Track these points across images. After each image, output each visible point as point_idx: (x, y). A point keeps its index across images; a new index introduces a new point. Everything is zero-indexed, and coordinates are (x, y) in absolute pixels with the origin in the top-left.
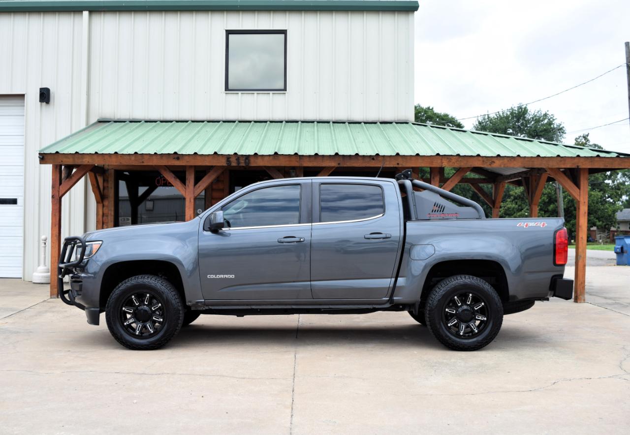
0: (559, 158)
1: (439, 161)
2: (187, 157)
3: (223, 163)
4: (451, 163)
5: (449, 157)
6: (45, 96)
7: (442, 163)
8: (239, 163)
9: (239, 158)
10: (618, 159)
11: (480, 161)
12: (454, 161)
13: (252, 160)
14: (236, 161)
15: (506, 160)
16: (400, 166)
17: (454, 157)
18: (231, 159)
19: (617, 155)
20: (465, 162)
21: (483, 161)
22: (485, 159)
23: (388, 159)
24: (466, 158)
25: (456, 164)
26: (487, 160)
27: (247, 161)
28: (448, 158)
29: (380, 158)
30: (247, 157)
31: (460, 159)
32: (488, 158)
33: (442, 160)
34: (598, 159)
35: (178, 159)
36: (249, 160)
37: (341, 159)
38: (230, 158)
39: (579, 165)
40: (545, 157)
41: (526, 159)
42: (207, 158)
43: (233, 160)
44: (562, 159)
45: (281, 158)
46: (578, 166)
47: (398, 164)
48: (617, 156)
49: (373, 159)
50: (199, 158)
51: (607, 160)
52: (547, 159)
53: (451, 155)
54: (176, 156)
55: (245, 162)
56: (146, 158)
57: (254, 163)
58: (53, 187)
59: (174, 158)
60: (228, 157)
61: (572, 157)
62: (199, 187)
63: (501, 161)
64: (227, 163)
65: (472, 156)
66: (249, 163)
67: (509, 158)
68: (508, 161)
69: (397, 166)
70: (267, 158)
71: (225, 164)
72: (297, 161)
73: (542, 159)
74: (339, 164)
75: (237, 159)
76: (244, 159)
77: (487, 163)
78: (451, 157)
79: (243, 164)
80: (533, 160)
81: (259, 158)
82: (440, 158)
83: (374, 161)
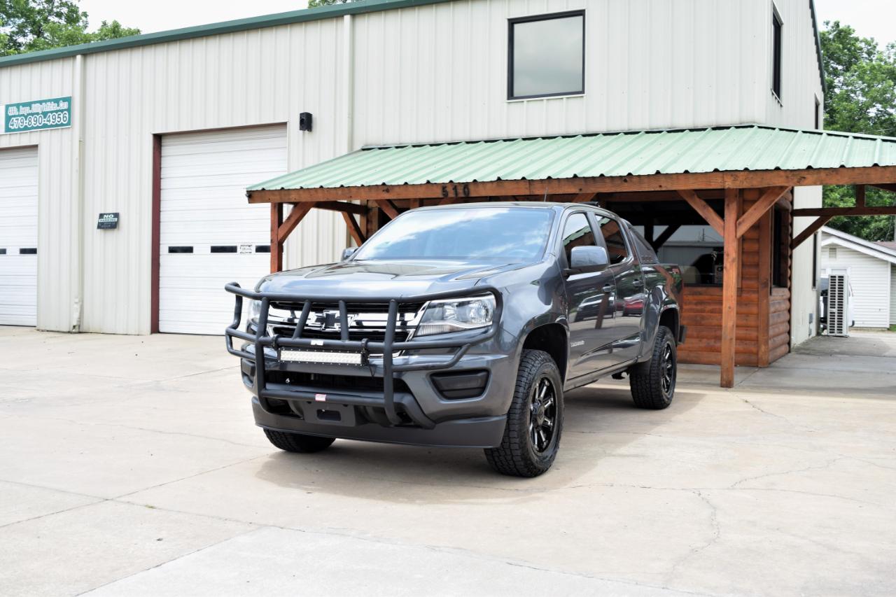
1: (720, 180)
2: (397, 189)
3: (438, 194)
4: (737, 182)
5: (733, 173)
6: (306, 122)
7: (724, 182)
8: (456, 194)
9: (455, 186)
11: (781, 177)
12: (741, 178)
13: (472, 188)
14: (453, 191)
15: (823, 174)
16: (664, 189)
17: (742, 173)
18: (447, 189)
20: (759, 180)
21: (787, 177)
22: (791, 174)
23: (646, 180)
24: (759, 173)
25: (745, 183)
26: (793, 175)
27: (466, 190)
28: (732, 175)
29: (634, 180)
30: (466, 185)
31: (751, 175)
32: (795, 173)
33: (723, 177)
35: (387, 191)
36: (468, 189)
37: (583, 182)
38: (446, 187)
40: (887, 166)
41: (856, 171)
42: (422, 189)
43: (450, 189)
45: (506, 184)
47: (660, 186)
49: (625, 181)
50: (412, 189)
52: (892, 169)
53: (736, 171)
54: (387, 188)
55: (464, 192)
56: (355, 190)
57: (475, 193)
58: (272, 230)
59: (384, 191)
60: (444, 186)
63: (815, 176)
64: (444, 195)
65: (767, 170)
66: (468, 192)
67: (827, 171)
68: (827, 175)
69: (659, 189)
70: (490, 185)
71: (441, 196)
72: (527, 188)
73: (883, 169)
74: (581, 190)
75: (453, 189)
76: (462, 188)
77: (792, 179)
78: (737, 173)
79: (461, 194)
80: (867, 171)
81: (481, 186)
82: (721, 175)
83: (626, 184)
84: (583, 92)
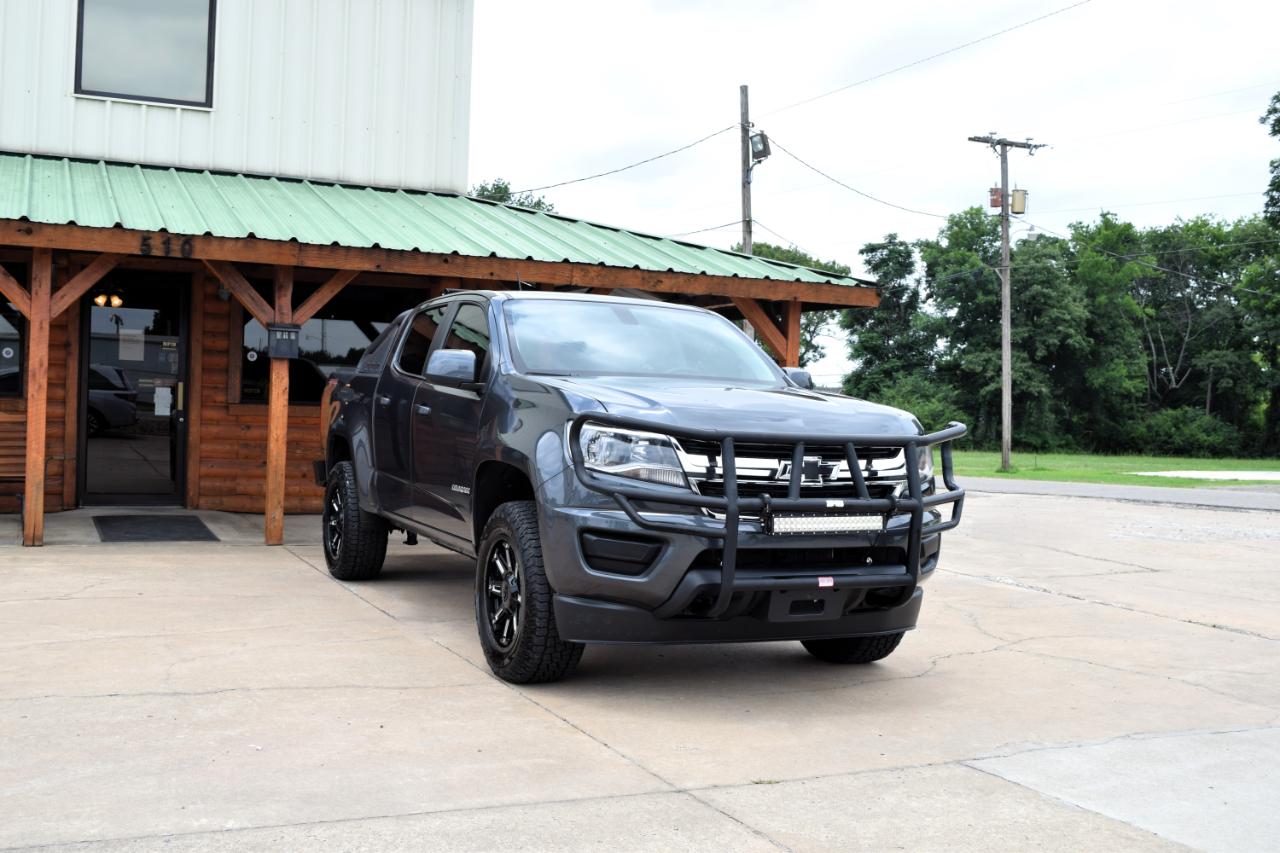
0: (767, 282)
1: (567, 274)
2: (49, 230)
3: (134, 247)
4: (588, 279)
5: (585, 267)
7: (572, 277)
8: (168, 250)
9: (169, 239)
10: (857, 290)
11: (637, 277)
12: (592, 274)
13: (198, 245)
14: (162, 246)
15: (681, 279)
16: (495, 278)
17: (595, 268)
18: (152, 242)
19: (855, 282)
20: (612, 278)
21: (643, 279)
22: (646, 275)
23: (474, 263)
24: (614, 270)
25: (596, 281)
26: (651, 277)
27: (187, 247)
28: (582, 270)
29: (458, 261)
30: (188, 239)
31: (603, 272)
32: (654, 275)
33: (572, 272)
34: (826, 287)
35: (29, 232)
36: (191, 246)
37: (384, 256)
38: (150, 238)
39: (798, 295)
40: (746, 278)
41: (715, 279)
42: (96, 235)
43: (157, 243)
44: (772, 284)
45: (261, 245)
46: (795, 298)
47: (492, 274)
48: (857, 285)
49: (446, 261)
50: (78, 233)
51: (840, 290)
52: (748, 281)
53: (590, 264)
54: (25, 226)
55: (183, 250)
57: (200, 253)
59: (20, 231)
60: (146, 237)
61: (788, 282)
62: (62, 297)
63: (673, 281)
64: (142, 250)
65: (625, 268)
66: (191, 251)
67: (686, 276)
68: (685, 281)
69: (489, 278)
70: (232, 244)
71: (137, 252)
72: (293, 255)
73: (740, 281)
74: (378, 266)
75: (164, 243)
76: (181, 242)
77: (650, 282)
78: (589, 267)
79: (176, 253)
80: (726, 281)
81: (215, 244)
82: (569, 267)
83: (446, 265)
84: (209, 103)
